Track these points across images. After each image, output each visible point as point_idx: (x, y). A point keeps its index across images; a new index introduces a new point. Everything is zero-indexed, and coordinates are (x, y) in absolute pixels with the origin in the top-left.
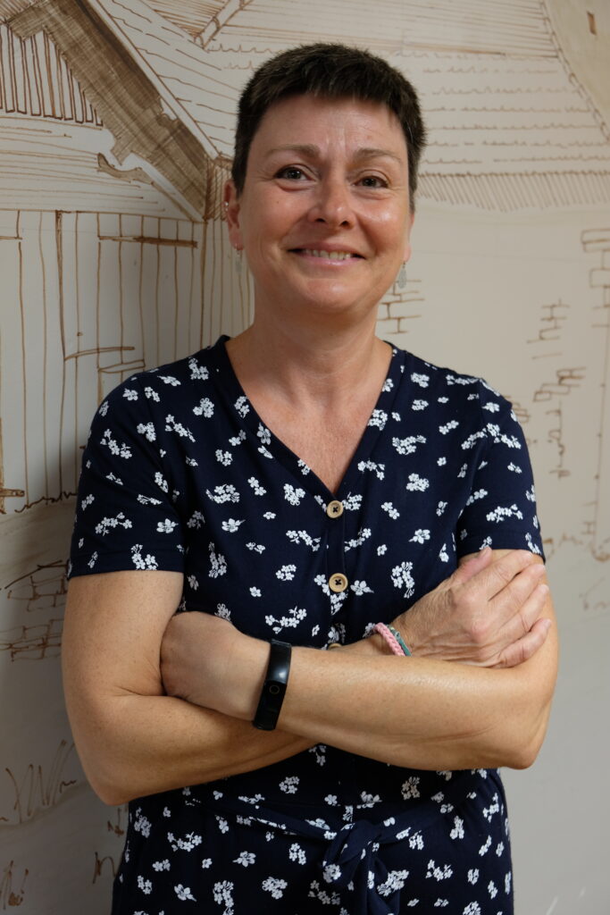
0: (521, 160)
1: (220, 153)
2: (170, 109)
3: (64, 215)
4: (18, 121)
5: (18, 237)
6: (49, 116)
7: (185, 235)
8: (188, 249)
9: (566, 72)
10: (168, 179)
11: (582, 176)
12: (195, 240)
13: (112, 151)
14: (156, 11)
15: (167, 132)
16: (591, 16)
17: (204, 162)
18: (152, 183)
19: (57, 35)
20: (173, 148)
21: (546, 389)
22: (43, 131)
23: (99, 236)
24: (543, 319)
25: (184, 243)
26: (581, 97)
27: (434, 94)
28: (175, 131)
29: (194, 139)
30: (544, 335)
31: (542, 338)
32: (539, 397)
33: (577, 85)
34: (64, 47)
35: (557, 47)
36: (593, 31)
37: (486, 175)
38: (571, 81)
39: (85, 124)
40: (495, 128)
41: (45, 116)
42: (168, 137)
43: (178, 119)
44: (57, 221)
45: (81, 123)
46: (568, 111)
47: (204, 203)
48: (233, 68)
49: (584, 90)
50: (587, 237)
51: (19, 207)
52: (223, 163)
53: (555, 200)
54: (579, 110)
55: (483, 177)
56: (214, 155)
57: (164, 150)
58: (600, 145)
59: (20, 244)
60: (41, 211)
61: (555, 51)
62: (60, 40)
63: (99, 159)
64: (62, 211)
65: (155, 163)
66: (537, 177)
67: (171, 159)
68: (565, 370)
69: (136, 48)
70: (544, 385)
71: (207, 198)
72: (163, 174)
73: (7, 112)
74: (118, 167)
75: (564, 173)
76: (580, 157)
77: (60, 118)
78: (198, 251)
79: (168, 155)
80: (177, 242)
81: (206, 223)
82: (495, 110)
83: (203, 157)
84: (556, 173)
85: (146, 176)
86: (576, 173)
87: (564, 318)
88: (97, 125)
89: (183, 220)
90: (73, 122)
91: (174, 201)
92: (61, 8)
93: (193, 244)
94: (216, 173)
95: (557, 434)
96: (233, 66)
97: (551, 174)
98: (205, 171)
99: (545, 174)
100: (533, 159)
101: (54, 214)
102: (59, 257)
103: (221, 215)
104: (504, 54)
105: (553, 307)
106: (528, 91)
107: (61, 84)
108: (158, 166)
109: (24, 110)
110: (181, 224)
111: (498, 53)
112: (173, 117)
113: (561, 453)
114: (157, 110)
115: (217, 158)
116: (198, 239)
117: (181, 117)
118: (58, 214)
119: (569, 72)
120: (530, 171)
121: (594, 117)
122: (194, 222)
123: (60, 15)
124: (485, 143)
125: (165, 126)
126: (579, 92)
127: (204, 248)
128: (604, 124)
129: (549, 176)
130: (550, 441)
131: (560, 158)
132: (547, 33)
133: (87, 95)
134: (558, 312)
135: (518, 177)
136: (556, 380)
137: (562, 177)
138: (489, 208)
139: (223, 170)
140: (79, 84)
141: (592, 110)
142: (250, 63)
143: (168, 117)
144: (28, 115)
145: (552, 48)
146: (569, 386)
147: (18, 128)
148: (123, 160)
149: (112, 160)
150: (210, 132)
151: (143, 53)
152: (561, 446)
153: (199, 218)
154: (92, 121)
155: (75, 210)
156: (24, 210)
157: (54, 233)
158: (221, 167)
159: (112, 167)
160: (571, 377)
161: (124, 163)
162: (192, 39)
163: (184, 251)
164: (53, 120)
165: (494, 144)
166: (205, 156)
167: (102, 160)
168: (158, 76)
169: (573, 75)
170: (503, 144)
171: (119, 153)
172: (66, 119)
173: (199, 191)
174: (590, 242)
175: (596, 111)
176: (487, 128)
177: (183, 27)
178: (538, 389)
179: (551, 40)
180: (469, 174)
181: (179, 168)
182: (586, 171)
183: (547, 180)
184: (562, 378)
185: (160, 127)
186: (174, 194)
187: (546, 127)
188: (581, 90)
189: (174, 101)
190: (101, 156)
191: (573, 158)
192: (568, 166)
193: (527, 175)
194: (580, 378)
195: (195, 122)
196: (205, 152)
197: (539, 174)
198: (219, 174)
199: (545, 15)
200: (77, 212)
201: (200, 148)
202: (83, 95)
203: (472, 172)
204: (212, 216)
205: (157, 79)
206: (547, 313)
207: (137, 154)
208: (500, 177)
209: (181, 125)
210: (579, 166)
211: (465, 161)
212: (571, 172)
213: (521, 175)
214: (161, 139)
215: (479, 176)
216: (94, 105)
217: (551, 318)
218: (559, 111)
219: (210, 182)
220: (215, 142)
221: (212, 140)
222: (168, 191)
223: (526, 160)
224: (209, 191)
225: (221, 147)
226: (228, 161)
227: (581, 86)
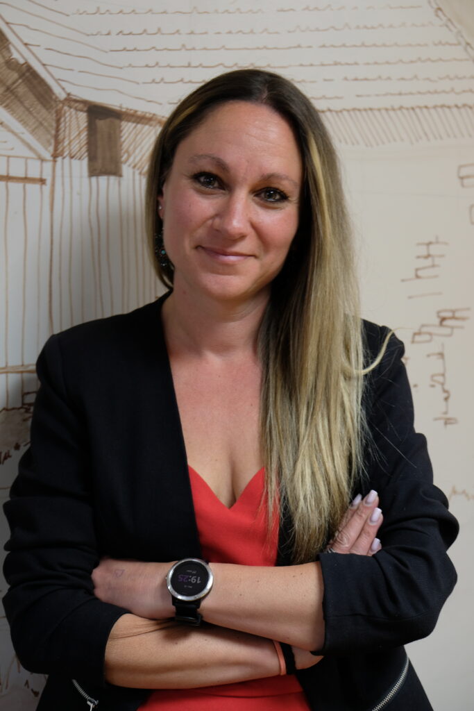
0: (386, 95)
1: (69, 94)
2: (18, 53)
7: (34, 172)
8: (37, 186)
9: (432, 7)
10: (17, 119)
11: (455, 110)
12: (44, 177)
15: (16, 75)
17: (53, 103)
20: (22, 89)
21: (425, 330)
24: (418, 257)
25: (33, 180)
26: (450, 30)
27: (289, 32)
28: (24, 75)
29: (42, 82)
30: (420, 273)
31: (417, 277)
32: (418, 338)
33: (444, 19)
37: (348, 111)
38: (437, 16)
40: (356, 64)
42: (17, 80)
43: (26, 62)
46: (436, 45)
47: (53, 141)
48: (81, 14)
49: (452, 23)
50: (464, 172)
52: (72, 103)
53: (426, 134)
54: (447, 43)
55: (345, 113)
56: (63, 96)
57: (13, 92)
65: (4, 105)
66: (405, 111)
67: (19, 100)
68: (446, 311)
70: (423, 326)
71: (56, 137)
72: (12, 115)
75: (435, 107)
76: (453, 90)
78: (47, 188)
79: (16, 97)
80: (26, 180)
81: (55, 161)
82: (355, 46)
83: (51, 98)
84: (426, 107)
86: (449, 107)
87: (442, 256)
89: (33, 158)
91: (23, 141)
93: (42, 181)
94: (65, 113)
95: (440, 379)
96: (81, 12)
97: (420, 108)
98: (53, 111)
99: (413, 109)
100: (400, 94)
103: (70, 154)
105: (430, 243)
106: (391, 26)
108: (6, 107)
110: (29, 162)
112: (22, 61)
113: (446, 399)
114: (7, 55)
115: (66, 99)
116: (47, 176)
117: (29, 61)
119: (435, 7)
120: (397, 106)
121: (466, 50)
122: (42, 160)
124: (346, 79)
125: (13, 70)
126: (447, 26)
127: (53, 185)
129: (418, 111)
130: (433, 386)
131: (429, 92)
134: (434, 250)
135: (383, 112)
136: (437, 321)
137: (432, 111)
138: (353, 144)
139: (72, 110)
141: (464, 44)
142: (98, 8)
143: (17, 61)
146: (452, 328)
150: (58, 74)
152: (445, 391)
153: (47, 155)
158: (70, 107)
160: (453, 318)
163: (33, 188)
165: (356, 79)
166: (54, 97)
168: (7, 23)
169: (440, 9)
170: (366, 79)
173: (48, 131)
174: (468, 177)
175: (468, 44)
176: (347, 64)
178: (416, 331)
180: (329, 110)
181: (28, 109)
182: (460, 105)
183: (416, 114)
184: (443, 319)
185: (9, 71)
186: (23, 133)
187: (412, 62)
188: (449, 24)
189: (23, 46)
191: (444, 92)
192: (439, 99)
193: (393, 109)
194: (463, 319)
195: (44, 65)
196: (53, 94)
197: (407, 109)
198: (67, 114)
201: (49, 90)
203: (332, 108)
204: (61, 154)
205: (6, 27)
206: (423, 251)
208: (364, 113)
209: (29, 68)
210: (450, 100)
211: (324, 97)
212: (442, 106)
213: (387, 109)
214: (9, 82)
215: (341, 111)
217: (428, 256)
218: (426, 45)
219: (58, 121)
220: (63, 84)
221: (60, 82)
222: (16, 131)
223: (392, 94)
224: (57, 130)
225: (70, 89)
226: (76, 101)
227: (449, 20)
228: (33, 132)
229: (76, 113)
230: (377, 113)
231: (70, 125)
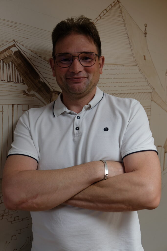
1: (54, 90)
3: (14, 106)
4: (4, 83)
5: (2, 111)
6: (12, 82)
11: (142, 93)
13: (27, 90)
14: (39, 56)
15: (41, 85)
16: (144, 56)
18: (37, 97)
19: (15, 62)
20: (42, 89)
22: (10, 85)
23: (23, 110)
27: (107, 75)
28: (43, 85)
29: (48, 87)
34: (16, 65)
35: (136, 63)
36: (145, 59)
37: (119, 94)
38: (140, 71)
39: (21, 83)
40: (121, 83)
41: (11, 82)
43: (44, 82)
44: (12, 107)
45: (20, 83)
46: (139, 78)
51: (3, 104)
54: (142, 78)
55: (118, 94)
56: (53, 90)
57: (40, 89)
58: (147, 86)
59: (3, 113)
60: (9, 105)
61: (136, 64)
62: (15, 63)
63: (24, 92)
64: (14, 105)
66: (132, 94)
67: (42, 91)
69: (34, 65)
71: (50, 101)
72: (40, 95)
73: (1, 81)
74: (28, 94)
75: (138, 93)
76: (142, 89)
77: (14, 82)
82: (121, 78)
84: (136, 93)
85: (35, 96)
86: (141, 93)
88: (24, 83)
90: (18, 83)
91: (42, 102)
92: (16, 56)
94: (53, 95)
97: (135, 93)
98: (50, 94)
100: (131, 90)
101: (12, 105)
102: (13, 116)
104: (124, 65)
106: (129, 74)
107: (15, 74)
108: (38, 93)
109: (5, 80)
111: (122, 65)
112: (43, 81)
114: (39, 80)
115: (53, 91)
117: (45, 82)
118: (13, 105)
119: (139, 69)
120: (130, 93)
121: (145, 79)
123: (16, 58)
124: (119, 86)
126: (142, 74)
128: (148, 81)
129: (134, 94)
131: (137, 89)
132: (134, 60)
133: (21, 77)
135: (127, 94)
137: (138, 94)
140: (20, 74)
143: (42, 82)
144: (7, 82)
145: (135, 63)
147: (4, 85)
148: (30, 92)
149: (27, 92)
150: (52, 85)
151: (36, 66)
154: (22, 83)
155: (17, 104)
156: (4, 104)
157: (11, 110)
158: (54, 93)
159: (27, 94)
161: (30, 93)
162: (48, 63)
164: (13, 82)
165: (121, 86)
166: (50, 91)
167: (25, 92)
168: (39, 72)
169: (140, 70)
170: (123, 86)
171: (29, 90)
172: (16, 82)
173: (48, 99)
175: (146, 78)
176: (120, 83)
177: (46, 60)
179: (135, 62)
180: (115, 94)
181: (44, 94)
185: (39, 84)
186: (42, 100)
187: (134, 82)
188: (142, 73)
189: (43, 78)
190: (24, 91)
191: (140, 89)
195: (48, 82)
197: (132, 93)
199: (133, 56)
200: (18, 105)
201: (49, 89)
202: (20, 77)
205: (39, 73)
207: (33, 90)
208: (123, 94)
209: (44, 83)
210: (141, 91)
211: (114, 91)
212: (140, 93)
213: (128, 93)
214: (39, 87)
216: (23, 79)
218: (137, 78)
219: (51, 97)
220: (53, 87)
221: (52, 87)
222: (40, 99)
223: (129, 90)
224: (51, 99)
225: (54, 88)
226: (56, 92)
227: (142, 72)
228: (45, 99)
229: (56, 95)
230: (125, 94)
231: (54, 98)
